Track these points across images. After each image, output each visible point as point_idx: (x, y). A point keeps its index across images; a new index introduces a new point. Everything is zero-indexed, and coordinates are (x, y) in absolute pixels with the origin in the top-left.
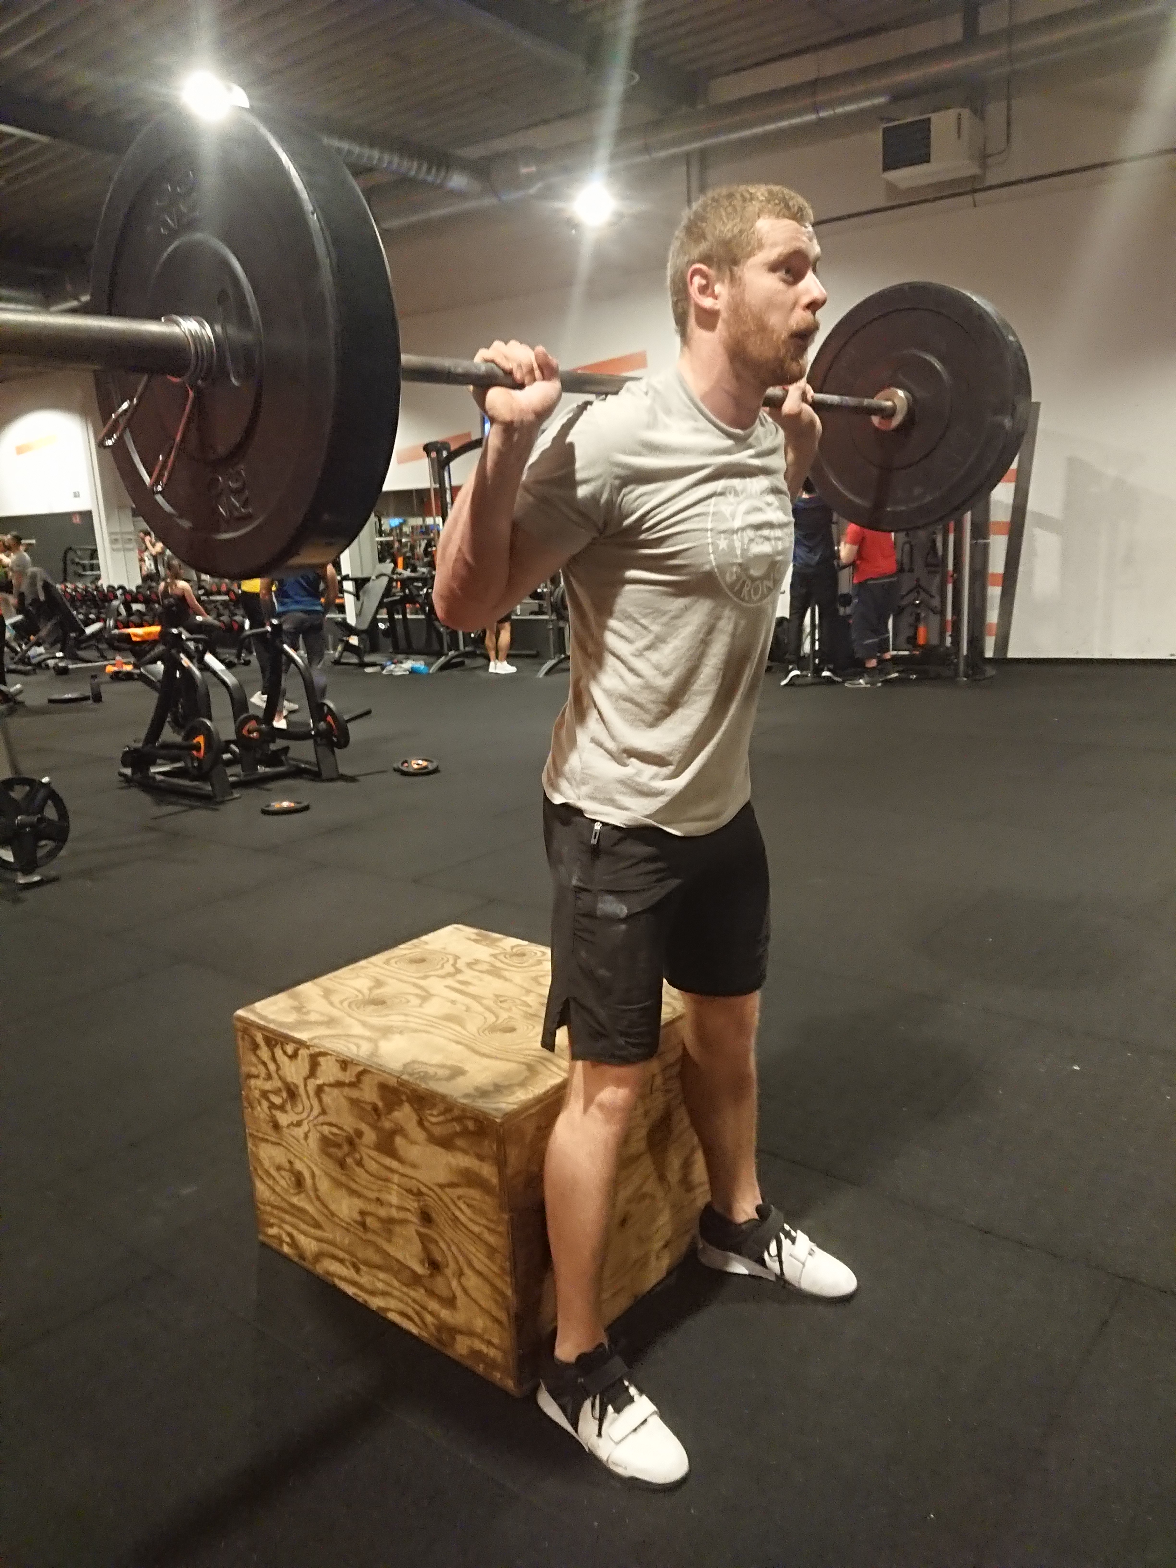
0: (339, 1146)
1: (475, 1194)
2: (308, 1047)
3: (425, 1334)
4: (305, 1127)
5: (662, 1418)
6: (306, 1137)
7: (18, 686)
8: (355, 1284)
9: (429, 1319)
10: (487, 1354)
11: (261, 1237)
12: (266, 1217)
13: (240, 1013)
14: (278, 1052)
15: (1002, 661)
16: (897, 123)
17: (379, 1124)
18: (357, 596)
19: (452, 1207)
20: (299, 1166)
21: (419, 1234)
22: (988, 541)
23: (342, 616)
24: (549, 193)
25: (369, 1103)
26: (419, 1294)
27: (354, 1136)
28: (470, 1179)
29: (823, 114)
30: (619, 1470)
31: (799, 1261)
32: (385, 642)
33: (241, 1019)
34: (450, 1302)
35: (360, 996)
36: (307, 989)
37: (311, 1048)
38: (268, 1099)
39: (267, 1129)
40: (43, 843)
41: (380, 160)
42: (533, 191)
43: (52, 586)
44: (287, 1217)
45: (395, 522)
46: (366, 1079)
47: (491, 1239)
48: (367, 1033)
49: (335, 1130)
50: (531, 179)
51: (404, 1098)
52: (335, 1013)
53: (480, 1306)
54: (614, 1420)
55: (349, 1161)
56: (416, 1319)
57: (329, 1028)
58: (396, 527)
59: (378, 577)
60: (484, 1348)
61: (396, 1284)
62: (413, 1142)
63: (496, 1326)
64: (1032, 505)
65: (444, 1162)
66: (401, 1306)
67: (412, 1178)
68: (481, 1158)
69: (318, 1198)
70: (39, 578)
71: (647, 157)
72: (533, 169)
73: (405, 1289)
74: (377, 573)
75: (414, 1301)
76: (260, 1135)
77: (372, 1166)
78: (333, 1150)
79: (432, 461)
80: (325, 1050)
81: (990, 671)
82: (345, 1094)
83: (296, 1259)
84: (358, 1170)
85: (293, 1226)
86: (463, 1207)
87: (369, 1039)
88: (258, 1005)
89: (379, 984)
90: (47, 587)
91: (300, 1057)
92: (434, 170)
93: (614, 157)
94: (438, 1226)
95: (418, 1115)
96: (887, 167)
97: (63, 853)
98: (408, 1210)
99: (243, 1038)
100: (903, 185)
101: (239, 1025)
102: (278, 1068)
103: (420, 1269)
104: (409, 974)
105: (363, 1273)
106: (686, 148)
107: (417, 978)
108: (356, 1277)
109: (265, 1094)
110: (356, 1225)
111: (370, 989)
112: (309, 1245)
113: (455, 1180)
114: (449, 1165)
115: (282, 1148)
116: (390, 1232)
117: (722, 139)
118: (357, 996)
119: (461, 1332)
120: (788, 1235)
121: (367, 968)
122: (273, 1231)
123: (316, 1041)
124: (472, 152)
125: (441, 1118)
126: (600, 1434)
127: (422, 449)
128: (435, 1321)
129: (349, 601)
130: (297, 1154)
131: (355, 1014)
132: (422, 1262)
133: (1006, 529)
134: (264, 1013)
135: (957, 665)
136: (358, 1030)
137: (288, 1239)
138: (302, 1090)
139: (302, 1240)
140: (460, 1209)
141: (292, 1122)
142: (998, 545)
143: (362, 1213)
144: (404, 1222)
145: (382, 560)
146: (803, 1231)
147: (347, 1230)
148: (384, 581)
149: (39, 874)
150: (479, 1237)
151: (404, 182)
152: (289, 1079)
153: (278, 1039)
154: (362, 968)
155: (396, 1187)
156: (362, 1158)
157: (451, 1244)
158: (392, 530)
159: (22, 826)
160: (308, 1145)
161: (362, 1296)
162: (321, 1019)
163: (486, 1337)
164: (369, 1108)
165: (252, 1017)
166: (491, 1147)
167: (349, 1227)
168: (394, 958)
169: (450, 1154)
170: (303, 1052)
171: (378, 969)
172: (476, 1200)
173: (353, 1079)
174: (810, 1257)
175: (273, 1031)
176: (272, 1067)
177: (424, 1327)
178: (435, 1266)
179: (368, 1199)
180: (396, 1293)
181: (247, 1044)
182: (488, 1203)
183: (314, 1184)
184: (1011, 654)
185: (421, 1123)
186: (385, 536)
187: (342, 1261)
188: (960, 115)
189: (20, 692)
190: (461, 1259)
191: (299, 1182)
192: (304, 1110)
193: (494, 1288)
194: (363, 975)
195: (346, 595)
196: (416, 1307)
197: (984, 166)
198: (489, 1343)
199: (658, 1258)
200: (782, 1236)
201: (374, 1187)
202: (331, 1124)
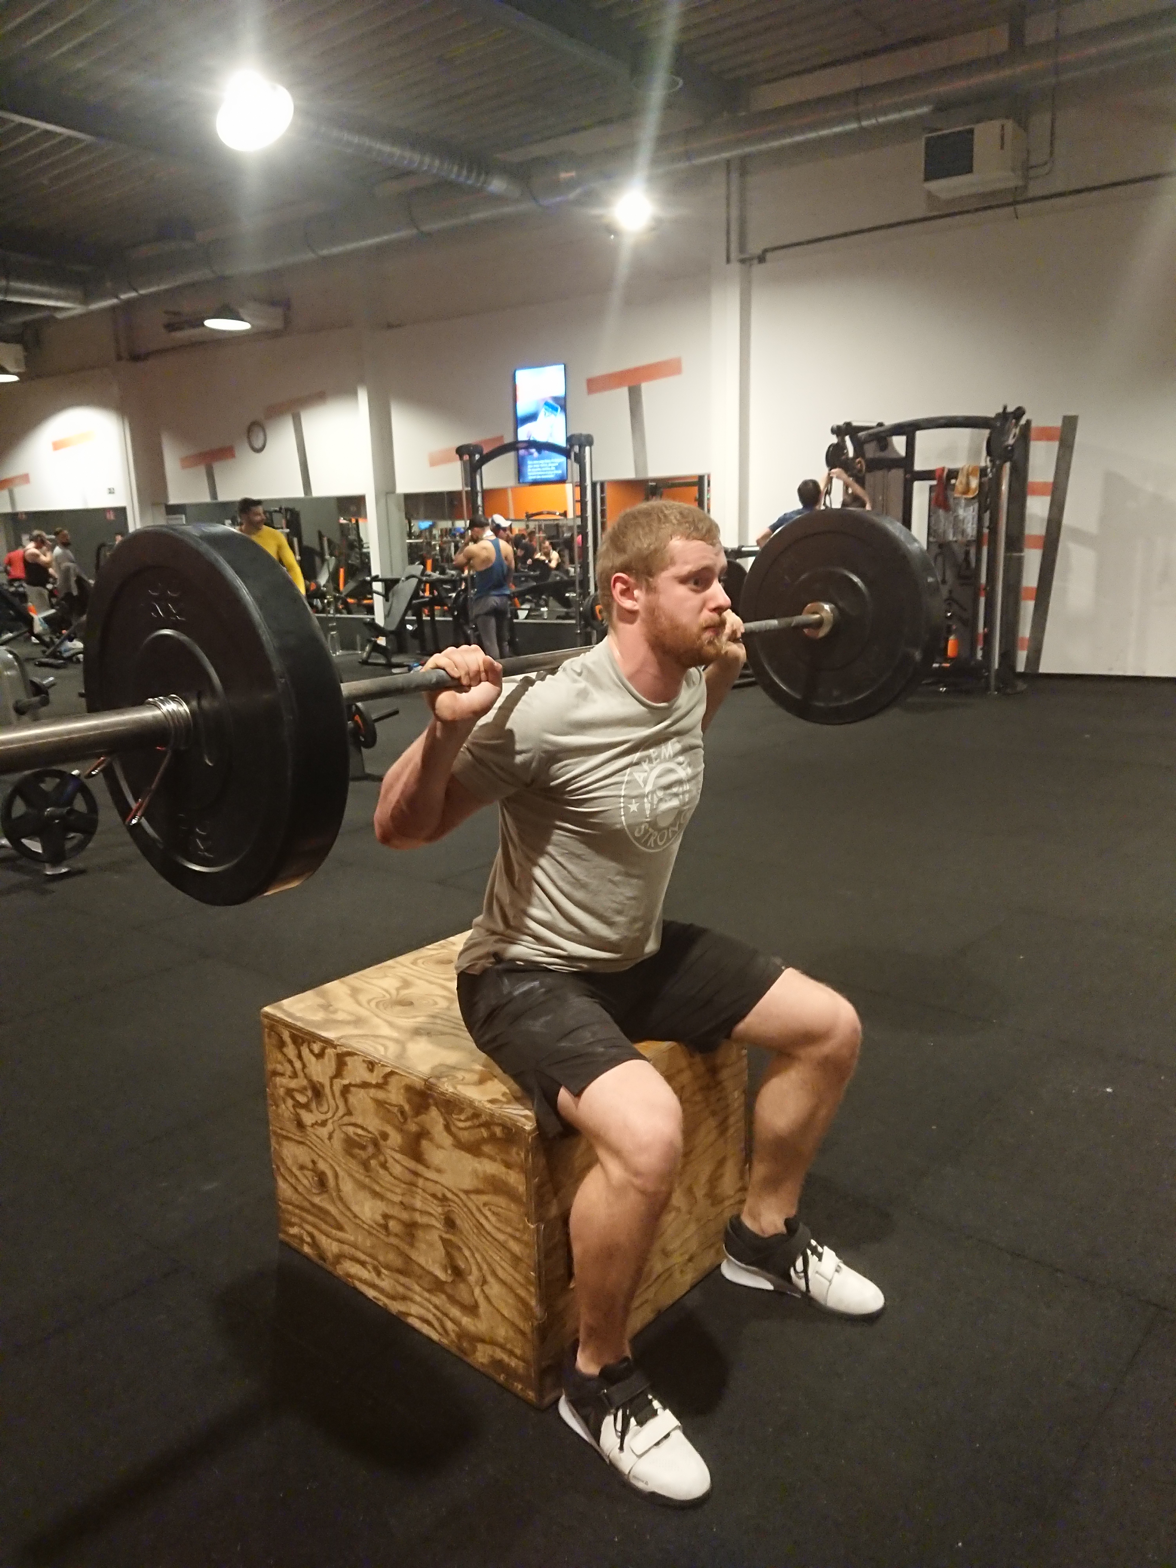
0: (363, 1148)
1: (502, 1201)
2: (335, 1047)
3: (445, 1341)
4: (330, 1126)
5: (685, 1433)
6: (330, 1137)
7: (51, 679)
8: (373, 1286)
9: (449, 1325)
10: (508, 1365)
11: (281, 1236)
12: (288, 1216)
13: (267, 1009)
14: (305, 1051)
15: (1033, 676)
16: (940, 133)
17: (405, 1127)
18: (386, 597)
19: (478, 1215)
20: (322, 1166)
21: (441, 1238)
22: (1022, 554)
23: (371, 617)
24: (591, 198)
25: (395, 1106)
26: (440, 1300)
27: (379, 1137)
28: (496, 1186)
29: (865, 123)
30: (640, 1485)
31: (826, 1279)
32: (414, 643)
33: (267, 1016)
34: (472, 1310)
35: (388, 996)
36: (334, 987)
37: (338, 1047)
38: (293, 1098)
39: (291, 1127)
40: (72, 835)
41: (421, 163)
42: (572, 196)
43: (84, 580)
44: (310, 1218)
45: (425, 524)
46: (393, 1080)
47: (516, 1247)
48: (395, 1034)
49: (360, 1131)
50: (570, 185)
51: (431, 1101)
52: (363, 1012)
53: (503, 1315)
54: (636, 1434)
55: (373, 1162)
56: (436, 1324)
57: (357, 1028)
58: (426, 529)
59: (408, 578)
60: (505, 1358)
61: (417, 1288)
62: (440, 1147)
63: (520, 1337)
64: (1068, 519)
65: (470, 1169)
66: (422, 1312)
67: (436, 1182)
68: (508, 1165)
69: (341, 1199)
70: (72, 571)
71: (687, 164)
72: (573, 174)
73: (427, 1295)
74: (407, 574)
75: (436, 1307)
76: (284, 1133)
77: (397, 1170)
78: (357, 1151)
79: (464, 465)
80: (353, 1051)
81: (1021, 686)
82: (371, 1095)
83: (316, 1259)
84: (382, 1172)
85: (315, 1226)
86: (488, 1214)
87: (397, 1041)
88: (285, 1002)
89: (406, 984)
90: (80, 581)
91: (326, 1057)
92: (474, 175)
93: (655, 162)
94: (461, 1233)
95: (445, 1119)
96: (927, 179)
97: (91, 845)
98: (431, 1214)
99: (269, 1036)
100: (944, 196)
101: (266, 1021)
102: (304, 1066)
103: (442, 1276)
104: (437, 975)
105: (383, 1276)
106: (726, 155)
107: (445, 979)
108: (377, 1281)
109: (290, 1092)
110: (379, 1229)
111: (398, 989)
112: (331, 1247)
113: (481, 1186)
114: (475, 1172)
115: (305, 1148)
116: (412, 1236)
117: (764, 146)
118: (384, 996)
119: (483, 1341)
120: (814, 1251)
121: (394, 967)
122: (294, 1230)
123: (342, 1041)
124: (516, 156)
125: (468, 1124)
126: (621, 1448)
127: (455, 452)
128: (456, 1329)
129: (378, 602)
130: (321, 1153)
131: (383, 1016)
132: (445, 1269)
133: (1041, 543)
134: (291, 1010)
135: (987, 678)
136: (386, 1031)
137: (308, 1240)
138: (327, 1090)
139: (323, 1240)
140: (486, 1218)
141: (317, 1122)
142: (1032, 559)
143: (386, 1216)
144: (429, 1227)
145: (412, 562)
146: (831, 1247)
147: (370, 1233)
148: (414, 581)
149: (67, 866)
150: (503, 1246)
151: (444, 186)
152: (315, 1078)
153: (306, 1037)
154: (390, 967)
155: (420, 1191)
156: (386, 1162)
157: (474, 1251)
158: (421, 532)
159: (52, 817)
160: (332, 1145)
161: (384, 1300)
162: (349, 1018)
163: (509, 1346)
164: (395, 1110)
165: (280, 1015)
166: (518, 1154)
167: (371, 1230)
168: (421, 958)
169: (477, 1159)
170: (330, 1051)
171: (405, 969)
172: (501, 1207)
173: (380, 1081)
174: (836, 1273)
175: (300, 1030)
176: (298, 1065)
177: (443, 1333)
178: (458, 1273)
179: (393, 1203)
180: (418, 1298)
181: (274, 1041)
182: (513, 1211)
183: (337, 1185)
184: (1043, 669)
185: (447, 1128)
186: (414, 539)
187: (363, 1264)
188: (1003, 126)
189: (52, 685)
190: (485, 1267)
191: (322, 1182)
192: (329, 1109)
193: (518, 1297)
194: (390, 975)
195: (375, 595)
196: (438, 1314)
197: (1026, 178)
198: (511, 1353)
199: (682, 1272)
200: (809, 1252)
201: (398, 1190)
202: (355, 1125)
